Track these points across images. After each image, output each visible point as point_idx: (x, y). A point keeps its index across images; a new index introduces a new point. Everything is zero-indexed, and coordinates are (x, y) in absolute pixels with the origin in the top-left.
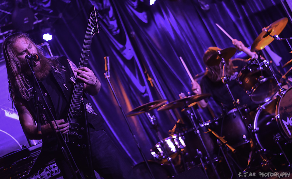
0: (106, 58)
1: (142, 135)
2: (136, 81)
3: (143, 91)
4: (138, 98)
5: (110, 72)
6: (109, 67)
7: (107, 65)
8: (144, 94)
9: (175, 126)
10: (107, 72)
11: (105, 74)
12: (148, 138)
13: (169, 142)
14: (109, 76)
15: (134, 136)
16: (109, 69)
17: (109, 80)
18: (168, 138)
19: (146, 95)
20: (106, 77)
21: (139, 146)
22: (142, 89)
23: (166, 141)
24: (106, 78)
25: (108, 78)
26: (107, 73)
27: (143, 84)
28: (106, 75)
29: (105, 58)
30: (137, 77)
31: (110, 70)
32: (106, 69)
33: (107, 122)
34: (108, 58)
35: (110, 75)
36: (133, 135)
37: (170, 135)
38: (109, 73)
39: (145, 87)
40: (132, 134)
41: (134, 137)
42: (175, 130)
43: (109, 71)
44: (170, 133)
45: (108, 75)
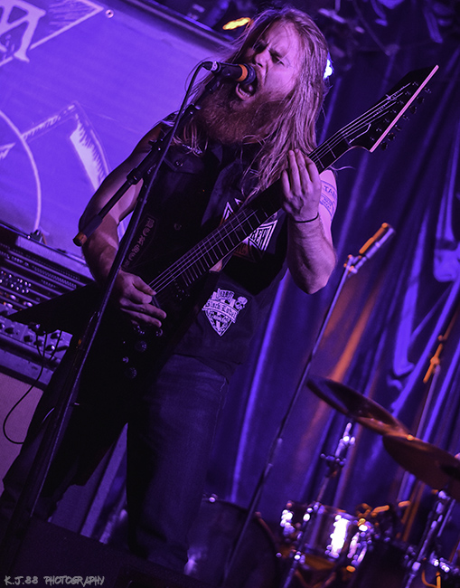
0: (387, 229)
1: (304, 456)
2: (405, 336)
3: (399, 371)
4: (375, 375)
5: (365, 263)
6: (373, 250)
7: (374, 245)
8: (395, 377)
9: (386, 508)
10: (360, 257)
11: (350, 257)
12: (309, 474)
13: (341, 525)
14: (354, 270)
15: (280, 440)
16: (369, 255)
17: (347, 277)
18: (348, 515)
19: (397, 383)
20: (345, 265)
21: (267, 471)
22: (401, 364)
23: (338, 517)
24: (345, 269)
25: (350, 272)
26: (356, 259)
27: (414, 356)
28: (350, 263)
29: (385, 225)
30: (418, 330)
31: (368, 260)
32: (362, 251)
33: (263, 357)
34: (391, 231)
35: (359, 270)
36: (279, 436)
37: (361, 514)
38: (360, 264)
39: (411, 366)
40: (280, 432)
41: (275, 443)
42: (379, 514)
43: (364, 259)
44: (363, 511)
45: (354, 265)
